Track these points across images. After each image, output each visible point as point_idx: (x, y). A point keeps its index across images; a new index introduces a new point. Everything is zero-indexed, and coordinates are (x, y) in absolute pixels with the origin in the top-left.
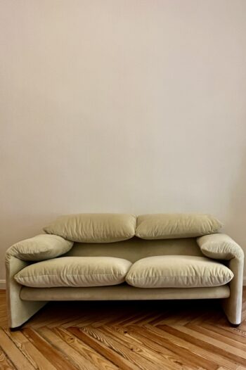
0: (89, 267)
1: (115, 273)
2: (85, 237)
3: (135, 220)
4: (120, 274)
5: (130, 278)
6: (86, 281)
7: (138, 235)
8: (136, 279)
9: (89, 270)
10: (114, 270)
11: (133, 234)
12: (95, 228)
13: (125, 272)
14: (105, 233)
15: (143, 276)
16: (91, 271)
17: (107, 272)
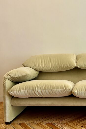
0: (50, 85)
1: (66, 89)
2: (46, 68)
3: (75, 57)
4: (69, 89)
5: (75, 91)
6: (49, 94)
7: (78, 66)
8: (78, 92)
9: (50, 87)
10: (65, 87)
11: (75, 66)
12: (52, 62)
13: (72, 88)
14: (58, 65)
15: (83, 90)
16: (51, 88)
17: (61, 88)
